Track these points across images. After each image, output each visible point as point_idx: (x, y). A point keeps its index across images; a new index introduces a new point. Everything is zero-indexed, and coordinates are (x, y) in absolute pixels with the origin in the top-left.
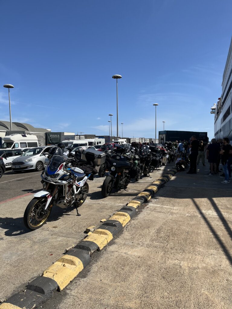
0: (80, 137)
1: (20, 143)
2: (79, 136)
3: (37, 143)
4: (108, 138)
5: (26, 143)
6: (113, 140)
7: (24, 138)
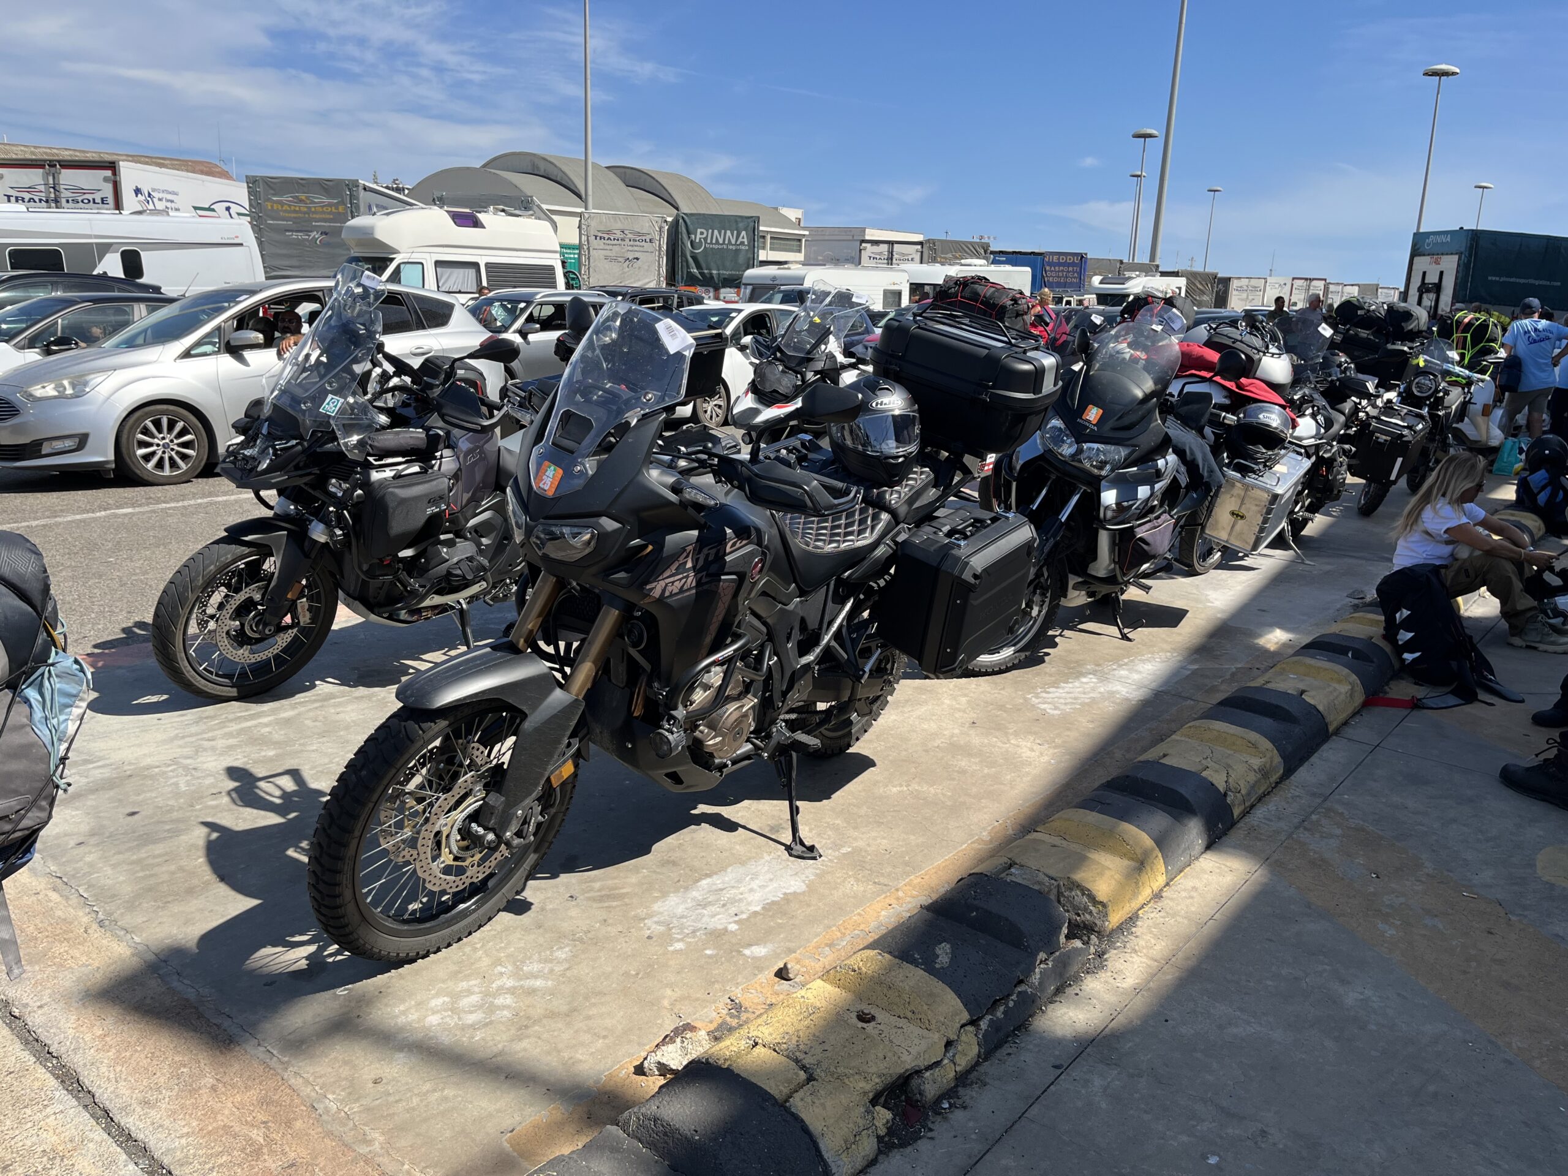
0: (891, 253)
1: (438, 264)
2: (884, 248)
3: (551, 269)
4: (1073, 264)
5: (475, 265)
6: (1096, 280)
7: (468, 234)
